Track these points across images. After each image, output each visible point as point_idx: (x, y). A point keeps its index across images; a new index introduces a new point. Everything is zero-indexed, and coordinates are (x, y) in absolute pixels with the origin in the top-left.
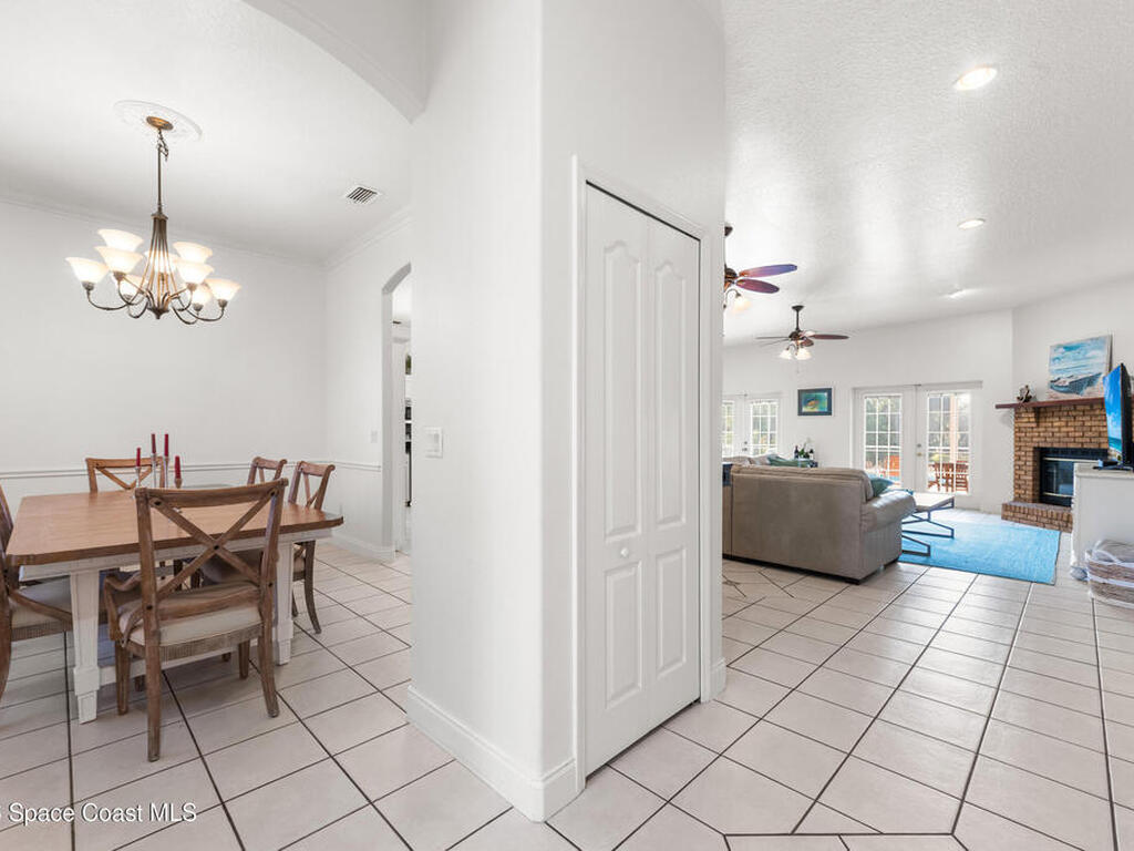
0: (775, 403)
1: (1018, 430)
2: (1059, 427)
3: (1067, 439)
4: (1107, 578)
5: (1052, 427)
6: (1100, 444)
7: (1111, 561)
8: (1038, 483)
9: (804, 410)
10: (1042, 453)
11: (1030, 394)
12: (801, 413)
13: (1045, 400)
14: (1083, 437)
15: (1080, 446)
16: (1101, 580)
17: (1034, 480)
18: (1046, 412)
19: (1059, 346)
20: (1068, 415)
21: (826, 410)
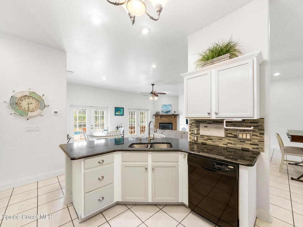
1: (156, 119)
2: (164, 119)
9: (116, 114)
10: (161, 124)
11: (158, 113)
13: (162, 114)
19: (163, 105)
20: (166, 117)
21: (122, 114)
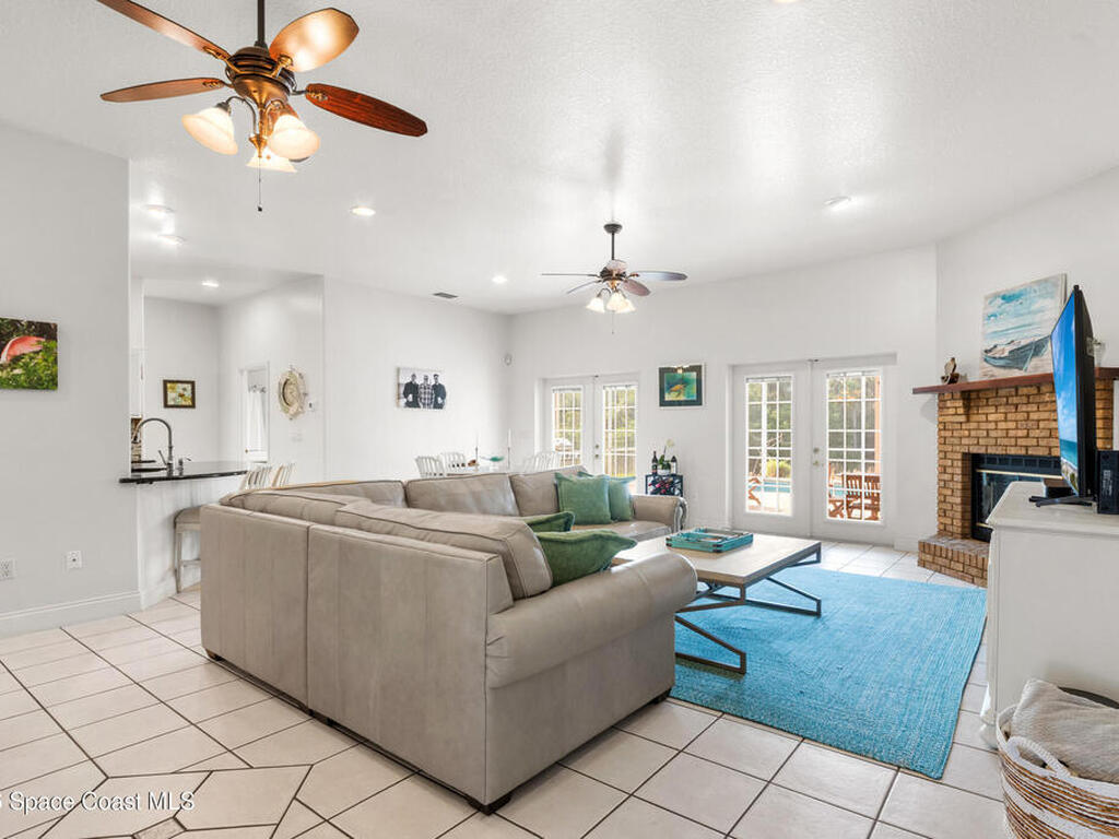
0: (632, 388)
1: (943, 426)
2: (996, 422)
3: (1005, 441)
4: (1039, 806)
5: (987, 421)
6: (1050, 448)
7: (1044, 765)
8: (969, 508)
9: (668, 397)
10: (974, 462)
11: (956, 371)
12: (663, 403)
13: (977, 380)
14: (1027, 436)
15: (1023, 452)
16: (1029, 809)
17: (963, 503)
18: (979, 398)
19: (996, 296)
20: (1007, 403)
21: (695, 398)
